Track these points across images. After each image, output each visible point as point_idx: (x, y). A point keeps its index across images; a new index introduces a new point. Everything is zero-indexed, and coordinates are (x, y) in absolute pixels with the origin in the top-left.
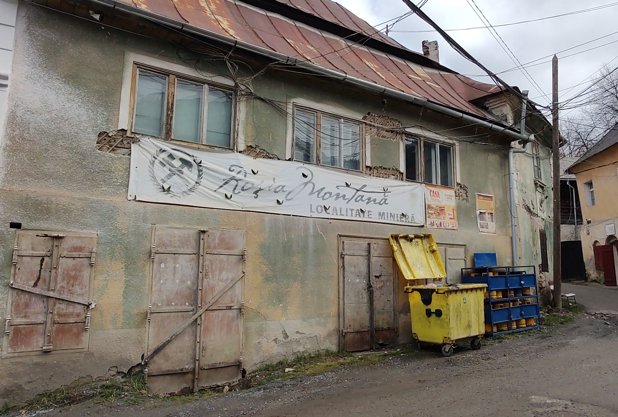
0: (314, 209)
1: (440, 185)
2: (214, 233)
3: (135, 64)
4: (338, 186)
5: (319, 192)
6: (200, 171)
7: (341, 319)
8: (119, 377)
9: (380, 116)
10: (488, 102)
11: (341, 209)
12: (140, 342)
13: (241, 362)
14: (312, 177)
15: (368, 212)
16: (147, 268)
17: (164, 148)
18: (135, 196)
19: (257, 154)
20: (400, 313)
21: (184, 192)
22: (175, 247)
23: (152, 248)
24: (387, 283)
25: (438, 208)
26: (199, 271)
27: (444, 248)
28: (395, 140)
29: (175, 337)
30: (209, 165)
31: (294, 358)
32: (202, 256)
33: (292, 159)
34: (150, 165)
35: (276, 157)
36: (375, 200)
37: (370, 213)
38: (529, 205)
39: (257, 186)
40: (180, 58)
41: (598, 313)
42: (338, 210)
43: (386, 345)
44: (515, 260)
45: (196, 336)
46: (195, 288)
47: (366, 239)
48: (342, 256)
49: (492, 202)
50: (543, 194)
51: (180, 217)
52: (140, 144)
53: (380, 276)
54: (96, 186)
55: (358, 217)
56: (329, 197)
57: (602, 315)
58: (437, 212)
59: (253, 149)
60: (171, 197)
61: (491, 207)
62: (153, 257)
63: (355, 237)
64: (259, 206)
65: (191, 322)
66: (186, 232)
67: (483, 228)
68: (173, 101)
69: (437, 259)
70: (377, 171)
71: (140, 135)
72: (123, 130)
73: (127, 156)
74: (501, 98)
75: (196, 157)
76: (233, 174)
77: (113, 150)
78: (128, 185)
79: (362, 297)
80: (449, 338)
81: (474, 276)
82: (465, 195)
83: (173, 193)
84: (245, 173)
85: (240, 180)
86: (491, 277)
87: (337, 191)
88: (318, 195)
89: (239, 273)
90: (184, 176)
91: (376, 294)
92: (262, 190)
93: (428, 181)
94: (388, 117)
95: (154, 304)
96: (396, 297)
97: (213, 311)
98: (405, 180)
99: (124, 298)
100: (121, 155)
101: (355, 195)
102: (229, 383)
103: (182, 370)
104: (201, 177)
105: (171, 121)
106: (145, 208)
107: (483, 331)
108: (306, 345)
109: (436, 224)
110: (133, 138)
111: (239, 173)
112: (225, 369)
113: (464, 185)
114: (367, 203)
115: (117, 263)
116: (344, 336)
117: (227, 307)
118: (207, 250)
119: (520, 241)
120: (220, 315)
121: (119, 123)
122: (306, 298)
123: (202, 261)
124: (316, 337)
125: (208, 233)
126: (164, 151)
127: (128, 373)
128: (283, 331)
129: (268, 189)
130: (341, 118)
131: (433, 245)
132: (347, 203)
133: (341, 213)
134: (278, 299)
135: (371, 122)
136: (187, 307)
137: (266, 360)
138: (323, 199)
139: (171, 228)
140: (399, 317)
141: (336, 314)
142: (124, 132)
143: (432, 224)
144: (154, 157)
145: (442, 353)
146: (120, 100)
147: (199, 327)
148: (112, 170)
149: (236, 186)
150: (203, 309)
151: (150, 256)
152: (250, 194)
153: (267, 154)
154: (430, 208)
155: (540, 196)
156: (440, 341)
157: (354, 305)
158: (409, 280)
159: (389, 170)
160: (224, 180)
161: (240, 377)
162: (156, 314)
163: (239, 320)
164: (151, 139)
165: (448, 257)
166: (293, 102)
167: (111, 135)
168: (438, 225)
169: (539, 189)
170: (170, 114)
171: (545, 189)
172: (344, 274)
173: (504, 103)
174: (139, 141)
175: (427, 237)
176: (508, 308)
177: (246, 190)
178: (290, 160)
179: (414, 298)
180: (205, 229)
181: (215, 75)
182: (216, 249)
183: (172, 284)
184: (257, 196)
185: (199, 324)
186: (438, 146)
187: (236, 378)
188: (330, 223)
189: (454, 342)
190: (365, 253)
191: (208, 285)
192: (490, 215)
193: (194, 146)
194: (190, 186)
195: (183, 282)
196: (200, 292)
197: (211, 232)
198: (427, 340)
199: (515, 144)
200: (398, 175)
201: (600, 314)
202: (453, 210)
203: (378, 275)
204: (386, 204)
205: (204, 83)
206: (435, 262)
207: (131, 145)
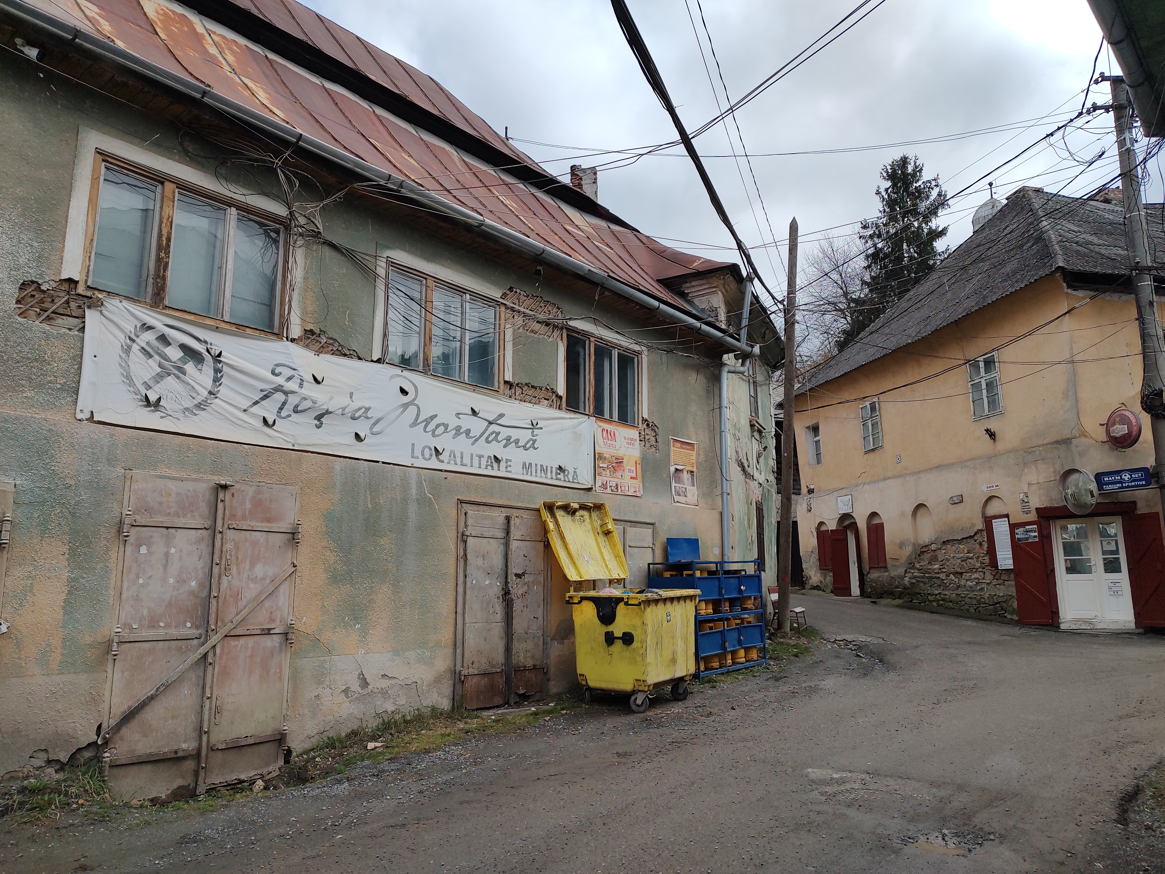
0: (418, 453)
1: (617, 420)
2: (243, 491)
3: (99, 153)
4: (459, 414)
5: (428, 421)
6: (217, 371)
7: (459, 651)
8: (51, 771)
9: (529, 296)
10: (688, 285)
11: (462, 454)
12: (95, 700)
13: (286, 734)
14: (416, 395)
15: (506, 462)
16: (113, 554)
17: (151, 321)
18: (92, 412)
19: (322, 346)
20: (553, 639)
21: (187, 409)
22: (169, 514)
23: (124, 515)
24: (534, 587)
25: (614, 459)
26: (214, 562)
27: (622, 527)
28: (551, 340)
29: (166, 688)
30: (235, 361)
31: (377, 724)
32: (220, 532)
33: (384, 361)
34: (121, 354)
35: (355, 354)
36: (517, 441)
37: (509, 463)
38: (742, 460)
39: (322, 405)
40: (186, 152)
41: (840, 639)
42: (458, 455)
43: (529, 696)
44: (726, 552)
45: (204, 688)
46: (205, 593)
47: (503, 509)
48: (463, 538)
49: (694, 453)
50: (761, 442)
51: (179, 457)
52: (103, 311)
53: (524, 574)
54: (13, 387)
55: (489, 469)
56: (443, 433)
57: (847, 642)
58: (612, 466)
59: (315, 336)
60: (162, 417)
61: (692, 461)
62: (126, 534)
63: (485, 505)
64: (325, 443)
65: (196, 660)
66: (190, 486)
67: (679, 495)
68: (171, 233)
69: (613, 546)
70: (520, 391)
71: (105, 293)
72: (70, 281)
73: (76, 333)
74: (710, 280)
75: (211, 344)
76: (280, 380)
77: (49, 318)
78: (78, 391)
79: (494, 612)
80: (643, 681)
81: (669, 576)
82: (654, 439)
83: (166, 410)
84: (301, 379)
85: (293, 392)
86: (699, 578)
87: (457, 422)
88: (425, 428)
89: (286, 567)
90: (186, 378)
91: (518, 605)
92: (331, 413)
93: (598, 412)
94: (541, 297)
95: (125, 625)
96: (547, 611)
97: (237, 637)
98: (564, 409)
99: (66, 613)
100: (64, 330)
101: (486, 430)
102: (261, 774)
103: (176, 752)
104: (220, 382)
105: (164, 271)
106: (111, 437)
107: (692, 670)
108: (397, 699)
109: (610, 486)
110: (91, 298)
111: (289, 379)
112: (255, 748)
113: (653, 422)
114: (505, 446)
115: (53, 544)
116: (463, 681)
117: (263, 630)
118: (230, 522)
119: (733, 520)
120: (250, 645)
121: (63, 266)
122: (401, 614)
123: (220, 543)
124: (415, 684)
125: (232, 490)
126: (150, 328)
127: (68, 762)
128: (359, 675)
129: (340, 412)
130: (465, 293)
131: (607, 522)
132: (473, 444)
133: (462, 461)
134: (352, 615)
135: (513, 303)
136: (188, 630)
137: (328, 728)
138: (434, 435)
139: (161, 477)
140: (551, 647)
141: (450, 642)
142: (73, 286)
143: (604, 486)
144: (130, 339)
145: (630, 707)
146: (67, 222)
147: (210, 668)
148: (46, 358)
149: (284, 403)
150: (218, 635)
151: (120, 531)
152: (308, 419)
153: (340, 348)
154: (601, 459)
155: (757, 446)
156: (627, 686)
157: (480, 625)
158: (573, 581)
159: (540, 390)
160: (261, 391)
161: (281, 762)
162: (129, 645)
163: (283, 653)
164: (125, 303)
165: (628, 543)
166: (387, 257)
167: (45, 289)
168: (613, 488)
169: (756, 435)
170: (163, 258)
171: (764, 434)
172: (465, 571)
173: (714, 290)
174: (102, 304)
175: (598, 507)
176: (721, 631)
177: (301, 411)
178: (379, 361)
179: (582, 613)
180: (227, 482)
181: (250, 192)
182: (246, 521)
183: (162, 586)
184: (322, 423)
185: (211, 664)
186: (615, 353)
187: (274, 765)
188: (446, 478)
189: (651, 688)
190: (500, 534)
191: (230, 589)
192: (689, 474)
193: (208, 322)
194: (199, 399)
195: (181, 581)
196: (214, 602)
197: (238, 488)
198: (604, 685)
199: (728, 358)
200: (554, 401)
201: (842, 641)
202: (636, 463)
203: (520, 572)
204: (535, 449)
205: (230, 205)
206: (610, 551)
207: (84, 311)
